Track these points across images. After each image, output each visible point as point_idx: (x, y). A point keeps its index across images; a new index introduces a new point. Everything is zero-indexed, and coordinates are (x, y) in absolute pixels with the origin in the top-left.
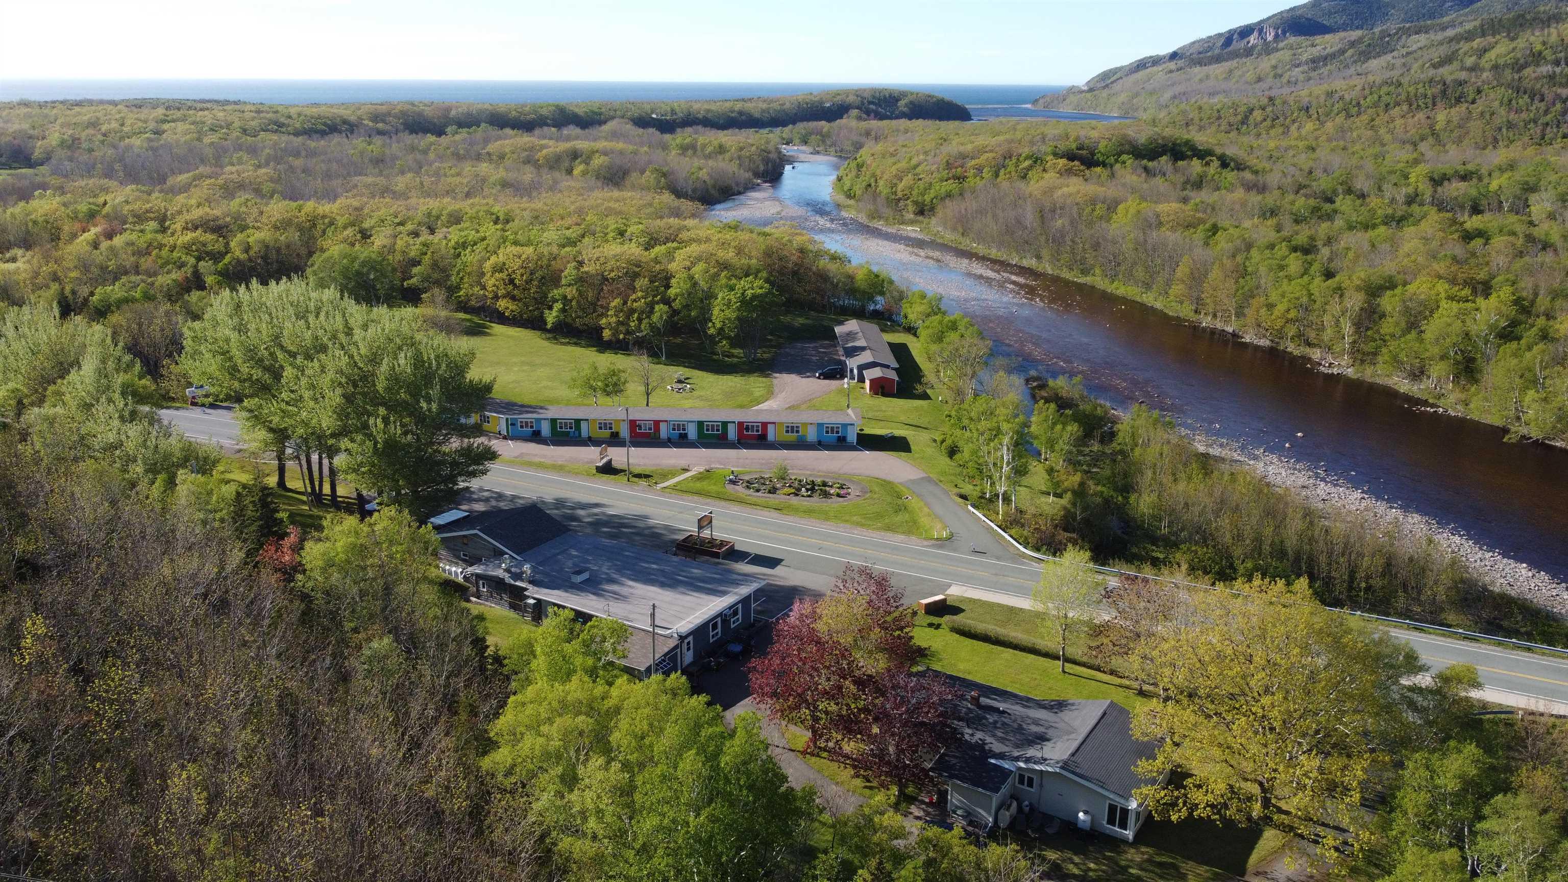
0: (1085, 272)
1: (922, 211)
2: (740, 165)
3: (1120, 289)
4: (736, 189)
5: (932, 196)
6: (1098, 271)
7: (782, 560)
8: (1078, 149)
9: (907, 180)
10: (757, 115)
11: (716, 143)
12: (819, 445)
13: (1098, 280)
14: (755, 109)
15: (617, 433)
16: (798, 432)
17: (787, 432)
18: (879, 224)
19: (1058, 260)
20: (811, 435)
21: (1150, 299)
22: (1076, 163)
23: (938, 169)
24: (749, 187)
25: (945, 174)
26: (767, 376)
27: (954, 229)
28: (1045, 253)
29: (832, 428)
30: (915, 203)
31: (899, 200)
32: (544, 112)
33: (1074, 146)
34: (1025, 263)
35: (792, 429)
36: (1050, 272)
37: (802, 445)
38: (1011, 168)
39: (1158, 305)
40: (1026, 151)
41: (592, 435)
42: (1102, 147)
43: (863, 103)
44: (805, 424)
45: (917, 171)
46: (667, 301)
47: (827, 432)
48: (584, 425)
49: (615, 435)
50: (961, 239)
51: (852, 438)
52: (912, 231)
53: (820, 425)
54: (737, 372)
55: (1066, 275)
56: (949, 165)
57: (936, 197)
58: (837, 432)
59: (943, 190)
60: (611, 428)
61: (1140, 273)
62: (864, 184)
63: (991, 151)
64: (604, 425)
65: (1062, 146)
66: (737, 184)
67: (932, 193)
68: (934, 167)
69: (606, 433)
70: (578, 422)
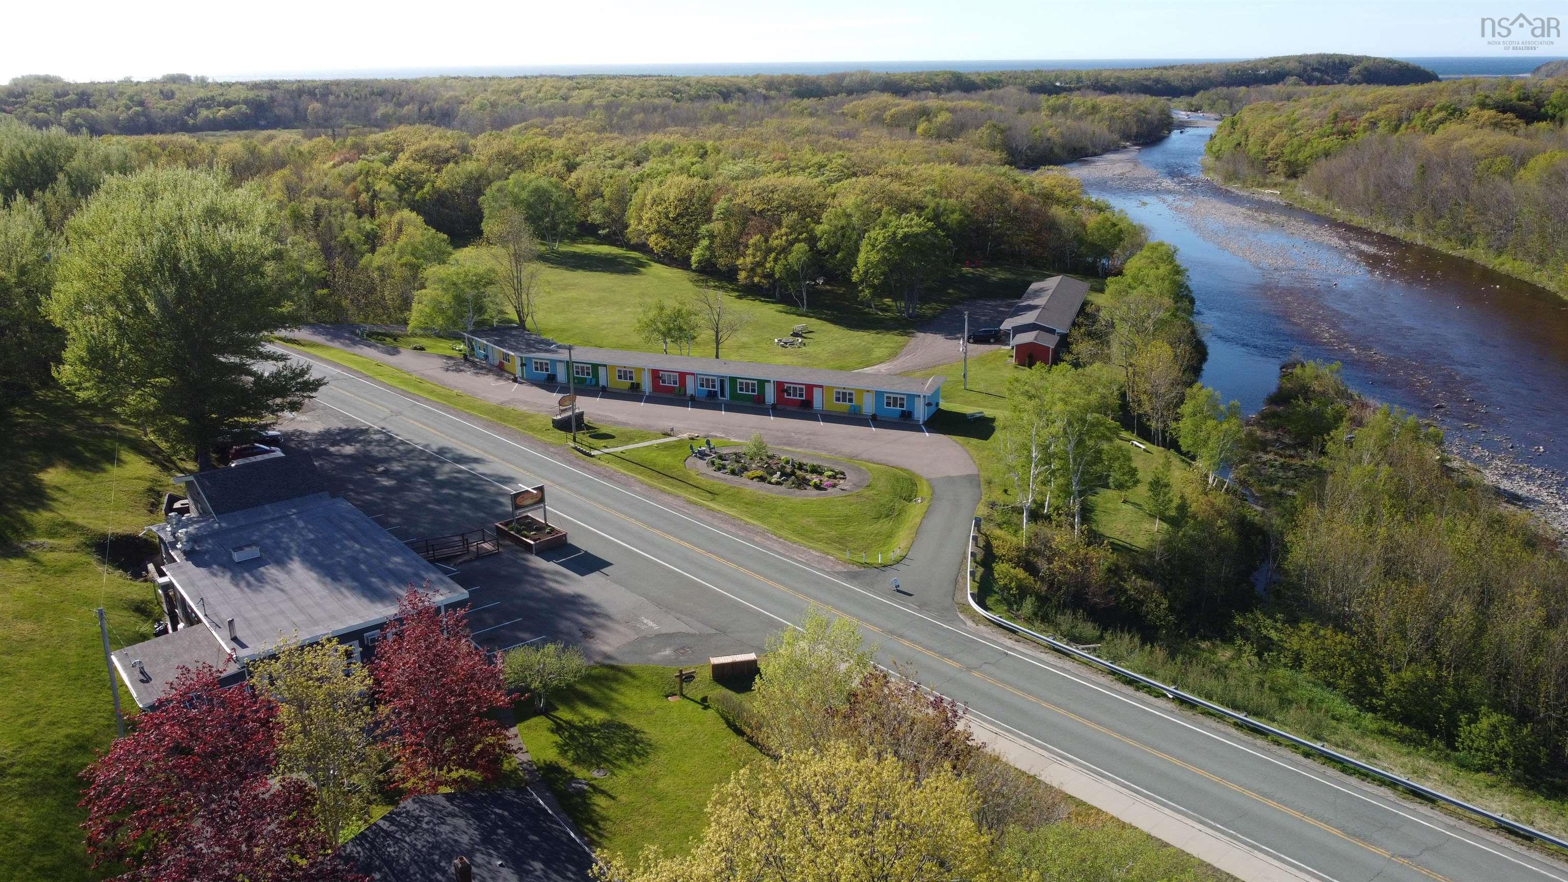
0: (1466, 242)
1: (1294, 172)
2: (1110, 127)
3: (1507, 265)
4: (1091, 150)
5: (1306, 154)
6: (1481, 242)
7: (607, 564)
8: (1519, 99)
9: (1282, 136)
10: (1176, 83)
11: (1089, 104)
12: (876, 421)
13: (1480, 255)
14: (1173, 78)
15: (638, 385)
16: (851, 400)
17: (838, 399)
18: (1235, 188)
19: (1433, 228)
20: (868, 406)
21: (1544, 279)
22: (1510, 115)
23: (1321, 122)
24: (1108, 148)
25: (1327, 128)
26: (907, 334)
27: (1319, 193)
28: (1418, 220)
29: (895, 399)
30: (1289, 163)
31: (1270, 159)
32: (938, 80)
33: (1515, 95)
34: (1393, 231)
35: (844, 396)
36: (1420, 242)
37: (855, 418)
38: (1417, 122)
39: (1552, 286)
40: (1443, 100)
41: (611, 385)
42: (1554, 97)
43: (1305, 70)
44: (861, 392)
45: (1295, 126)
46: (812, 240)
47: (888, 404)
48: (602, 372)
49: (635, 387)
50: (1323, 203)
51: (921, 413)
52: (1269, 194)
53: (879, 394)
54: (873, 328)
55: (1442, 246)
56: (1336, 119)
57: (1311, 157)
58: (902, 405)
59: (1321, 147)
60: (631, 378)
61: (1534, 243)
62: (1235, 142)
63: (1396, 102)
64: (624, 374)
65: (1497, 95)
66: (1094, 146)
67: (1308, 151)
68: (1316, 122)
69: (625, 384)
70: (595, 367)
